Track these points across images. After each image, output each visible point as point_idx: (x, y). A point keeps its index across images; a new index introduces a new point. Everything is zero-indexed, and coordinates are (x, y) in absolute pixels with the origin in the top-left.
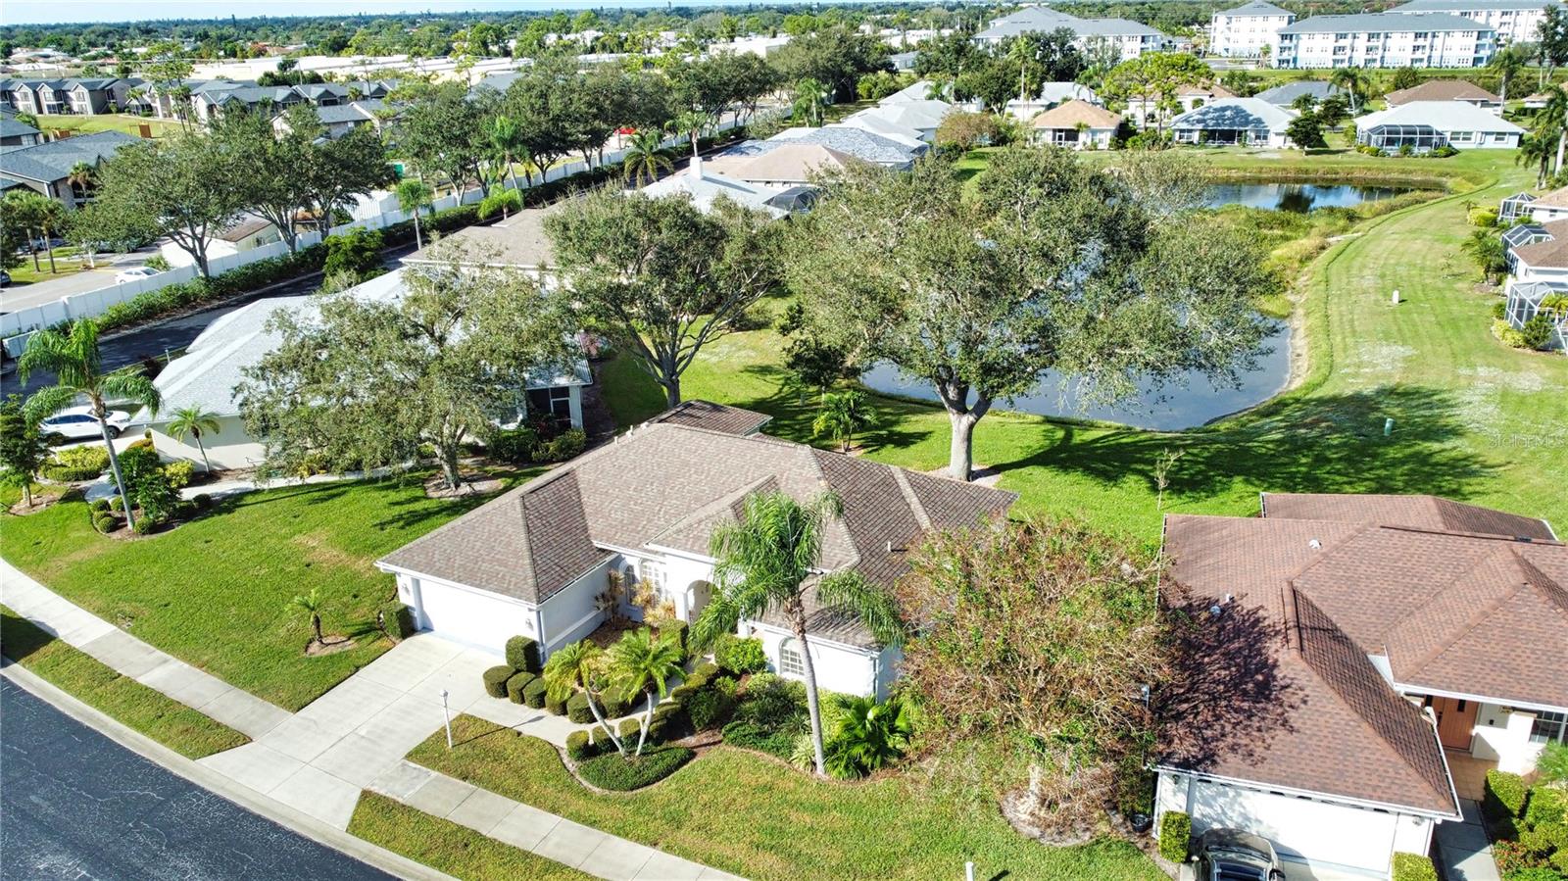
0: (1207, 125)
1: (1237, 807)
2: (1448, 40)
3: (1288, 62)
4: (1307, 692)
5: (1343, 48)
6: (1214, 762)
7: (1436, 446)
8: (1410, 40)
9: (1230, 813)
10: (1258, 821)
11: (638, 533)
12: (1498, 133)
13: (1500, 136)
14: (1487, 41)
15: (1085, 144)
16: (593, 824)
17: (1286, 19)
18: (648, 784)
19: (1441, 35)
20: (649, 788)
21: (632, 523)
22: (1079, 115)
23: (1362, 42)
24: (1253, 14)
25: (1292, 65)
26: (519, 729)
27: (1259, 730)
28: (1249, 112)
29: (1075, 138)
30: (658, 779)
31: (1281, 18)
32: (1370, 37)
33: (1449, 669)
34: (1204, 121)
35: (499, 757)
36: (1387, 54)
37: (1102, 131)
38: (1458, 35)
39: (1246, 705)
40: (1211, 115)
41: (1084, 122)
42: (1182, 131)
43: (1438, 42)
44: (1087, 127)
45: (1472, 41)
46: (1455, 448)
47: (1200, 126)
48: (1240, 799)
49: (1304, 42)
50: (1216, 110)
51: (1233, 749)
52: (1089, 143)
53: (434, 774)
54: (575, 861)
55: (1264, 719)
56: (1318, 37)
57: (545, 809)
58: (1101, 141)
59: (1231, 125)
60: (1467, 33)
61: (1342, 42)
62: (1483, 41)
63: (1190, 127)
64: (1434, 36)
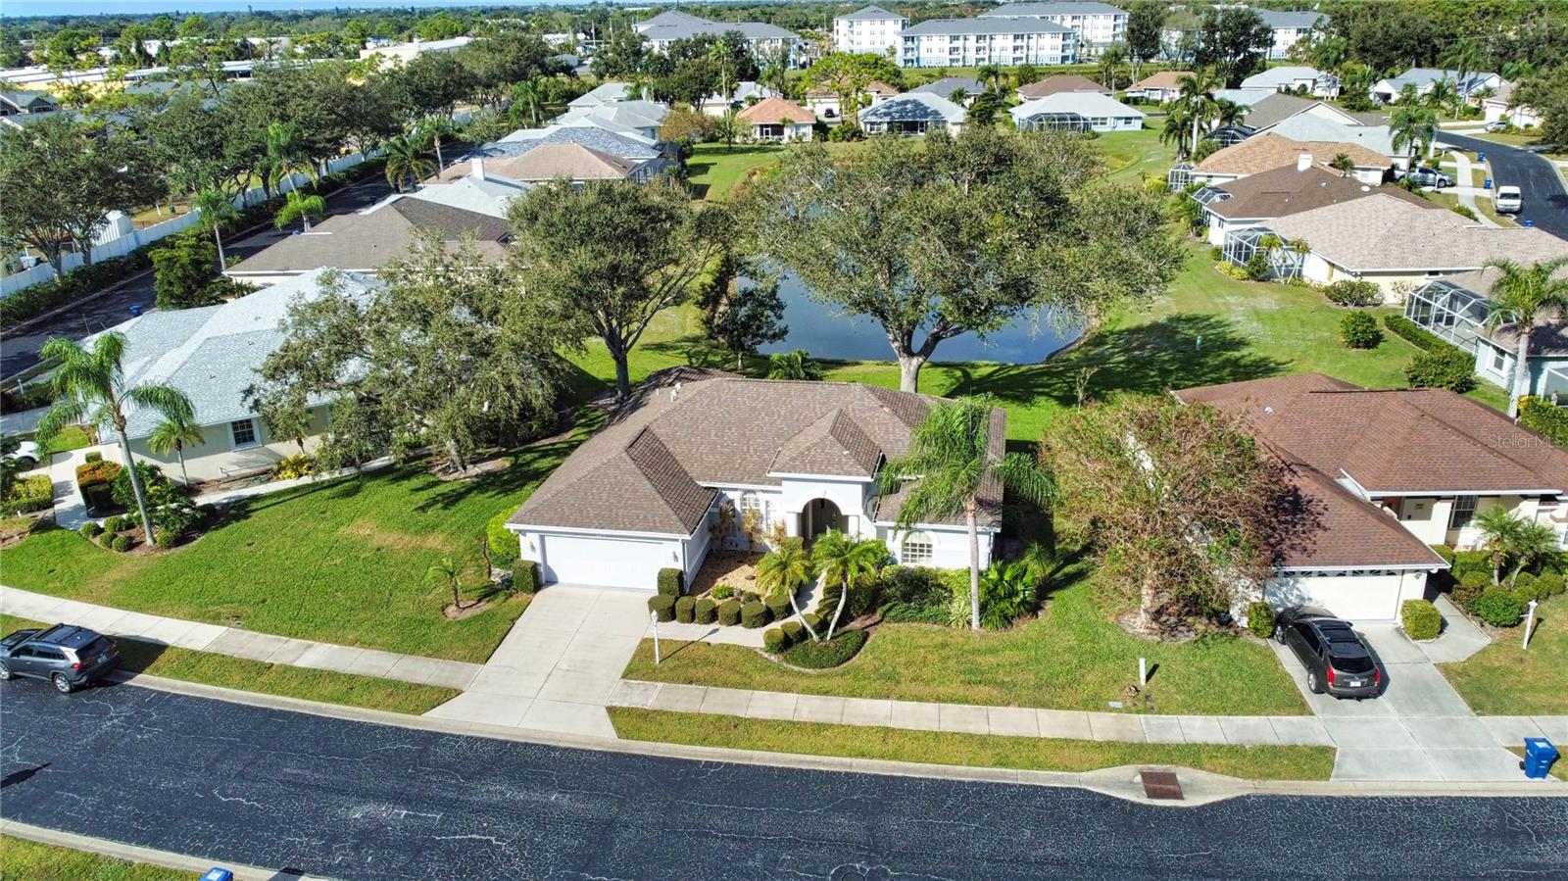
0: (893, 118)
1: (1295, 592)
2: (1041, 41)
3: (912, 61)
4: (1325, 502)
5: (957, 49)
6: (1284, 559)
7: (1237, 354)
8: (1010, 42)
9: (1290, 597)
10: (1310, 599)
11: (737, 469)
12: (1127, 118)
13: (1128, 120)
14: (1071, 41)
15: (790, 138)
16: (826, 693)
17: (900, 22)
18: (849, 659)
19: (1035, 36)
20: (851, 662)
21: (726, 463)
22: (781, 111)
23: (972, 43)
24: (871, 17)
25: (916, 64)
26: (706, 640)
27: (1304, 532)
28: (927, 105)
29: (781, 133)
30: (854, 654)
31: (896, 22)
32: (979, 38)
33: (1397, 477)
34: (889, 114)
35: (707, 662)
36: (993, 53)
37: (805, 125)
38: (1048, 36)
39: (1289, 518)
40: (894, 109)
41: (788, 117)
42: (872, 124)
43: (1032, 42)
44: (791, 122)
45: (1059, 42)
46: (1250, 354)
47: (888, 119)
48: (1298, 585)
49: (924, 43)
50: (898, 104)
51: (1293, 547)
52: (794, 136)
53: (660, 685)
54: (835, 720)
55: (1304, 525)
56: (936, 39)
57: (778, 690)
58: (804, 134)
59: (914, 116)
60: (1054, 35)
61: (956, 44)
62: (1068, 42)
63: (879, 120)
64: (1029, 38)
